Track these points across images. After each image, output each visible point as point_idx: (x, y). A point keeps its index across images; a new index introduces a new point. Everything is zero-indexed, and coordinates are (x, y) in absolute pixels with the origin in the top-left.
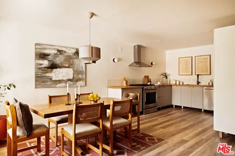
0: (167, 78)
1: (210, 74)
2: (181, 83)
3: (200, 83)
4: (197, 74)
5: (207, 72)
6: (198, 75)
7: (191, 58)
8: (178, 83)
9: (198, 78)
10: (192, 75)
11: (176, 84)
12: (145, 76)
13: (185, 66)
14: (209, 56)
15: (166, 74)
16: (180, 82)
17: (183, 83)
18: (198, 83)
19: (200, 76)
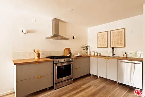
0: (87, 50)
1: (125, 47)
2: (99, 55)
3: (114, 54)
4: (112, 46)
5: (122, 45)
6: (113, 48)
7: (107, 33)
8: (96, 54)
9: (113, 50)
10: (108, 47)
11: (94, 55)
12: (66, 48)
13: (102, 39)
14: (124, 29)
15: (87, 47)
16: (97, 53)
17: (100, 54)
18: (113, 54)
19: (114, 48)
